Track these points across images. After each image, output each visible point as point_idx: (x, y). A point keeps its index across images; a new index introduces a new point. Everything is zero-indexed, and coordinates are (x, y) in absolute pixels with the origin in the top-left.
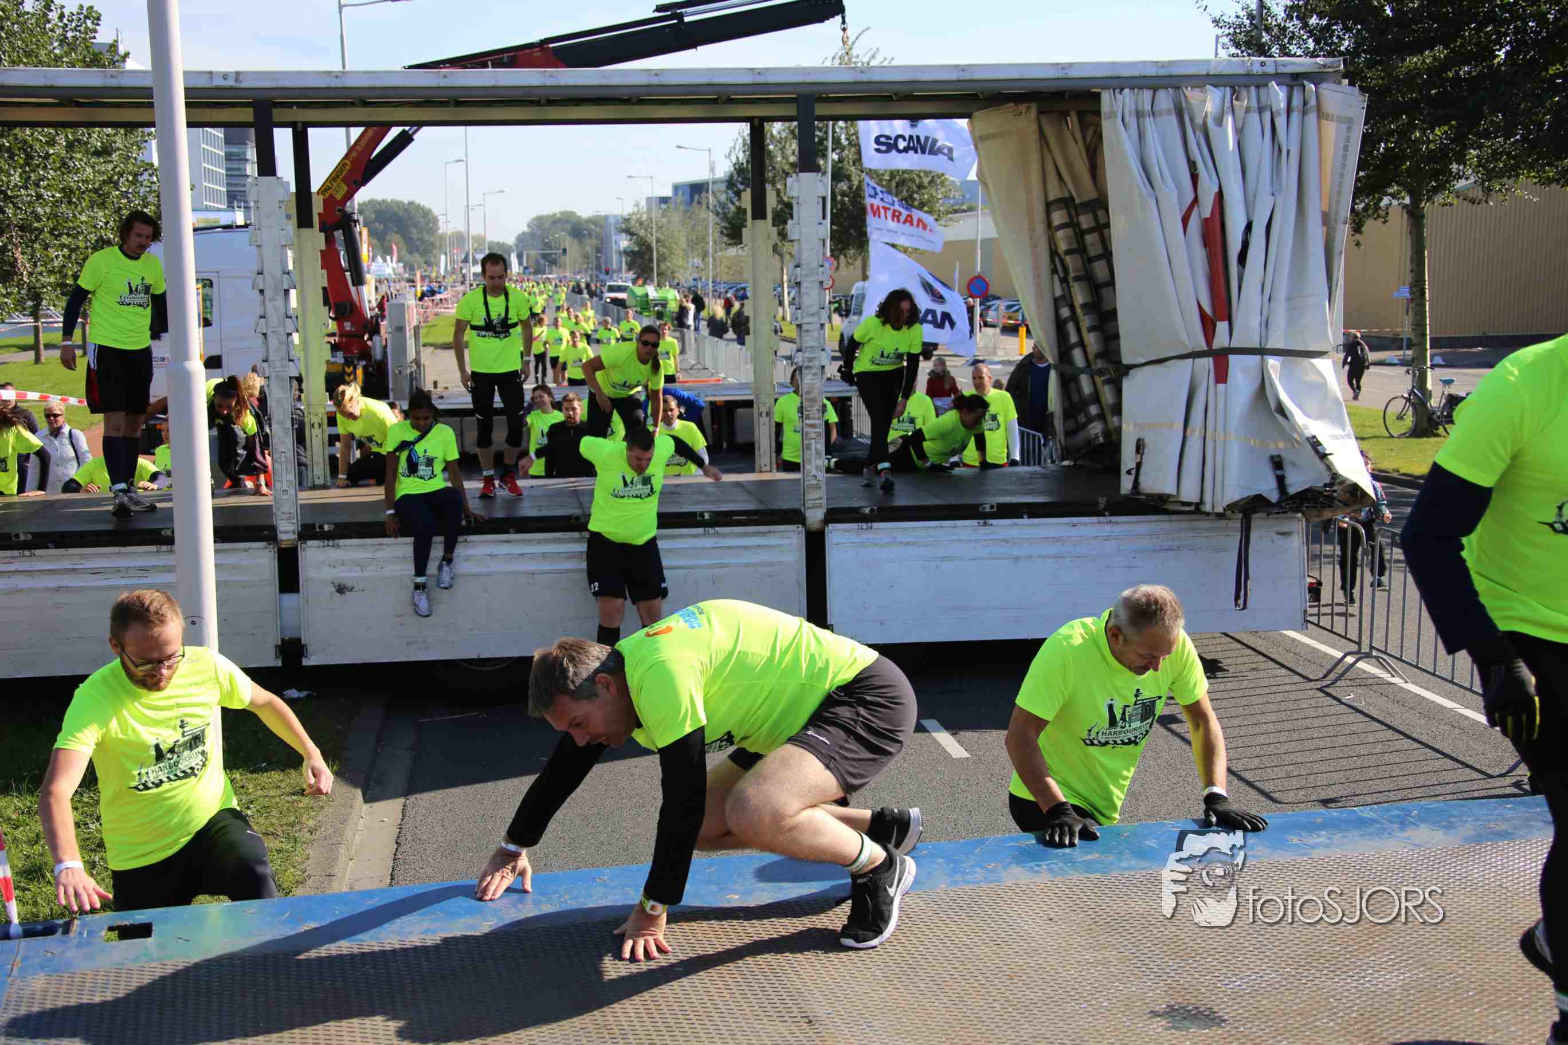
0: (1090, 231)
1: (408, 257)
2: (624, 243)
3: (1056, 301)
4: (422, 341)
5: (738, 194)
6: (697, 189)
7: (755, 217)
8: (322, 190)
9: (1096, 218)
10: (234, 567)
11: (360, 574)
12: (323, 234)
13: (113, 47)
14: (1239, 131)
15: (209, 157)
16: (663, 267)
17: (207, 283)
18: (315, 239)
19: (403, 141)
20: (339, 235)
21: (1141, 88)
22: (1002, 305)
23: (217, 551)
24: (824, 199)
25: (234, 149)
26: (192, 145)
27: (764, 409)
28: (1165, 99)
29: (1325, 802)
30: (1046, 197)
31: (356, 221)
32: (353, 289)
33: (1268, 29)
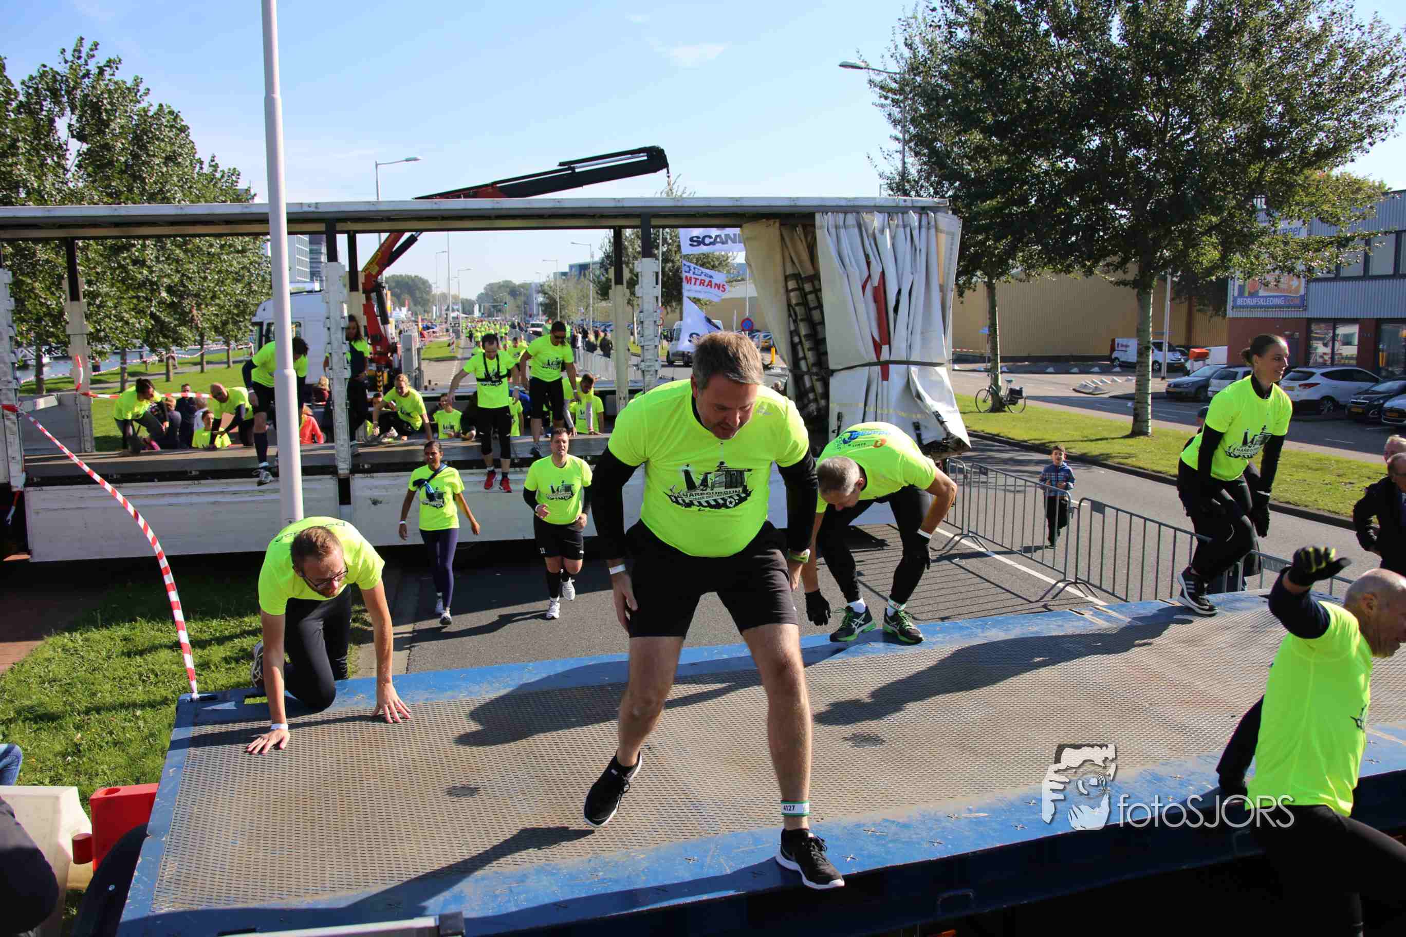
0: (811, 293)
1: (414, 308)
2: (541, 299)
3: (791, 334)
4: (422, 357)
5: (607, 270)
6: (583, 268)
7: (616, 283)
8: (365, 269)
9: (814, 286)
10: (314, 490)
11: (385, 493)
12: (364, 296)
13: (248, 191)
14: (893, 238)
15: (301, 252)
16: (563, 313)
17: (298, 325)
18: (360, 297)
19: (412, 241)
20: (374, 295)
21: (837, 212)
22: (762, 335)
23: (303, 481)
24: (657, 274)
25: (315, 247)
26: (290, 244)
27: (622, 396)
28: (851, 219)
29: (943, 619)
30: (785, 272)
31: (384, 287)
32: (382, 327)
33: (908, 181)
